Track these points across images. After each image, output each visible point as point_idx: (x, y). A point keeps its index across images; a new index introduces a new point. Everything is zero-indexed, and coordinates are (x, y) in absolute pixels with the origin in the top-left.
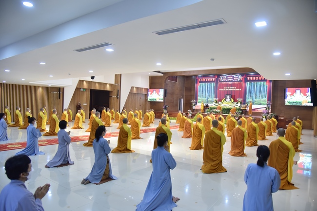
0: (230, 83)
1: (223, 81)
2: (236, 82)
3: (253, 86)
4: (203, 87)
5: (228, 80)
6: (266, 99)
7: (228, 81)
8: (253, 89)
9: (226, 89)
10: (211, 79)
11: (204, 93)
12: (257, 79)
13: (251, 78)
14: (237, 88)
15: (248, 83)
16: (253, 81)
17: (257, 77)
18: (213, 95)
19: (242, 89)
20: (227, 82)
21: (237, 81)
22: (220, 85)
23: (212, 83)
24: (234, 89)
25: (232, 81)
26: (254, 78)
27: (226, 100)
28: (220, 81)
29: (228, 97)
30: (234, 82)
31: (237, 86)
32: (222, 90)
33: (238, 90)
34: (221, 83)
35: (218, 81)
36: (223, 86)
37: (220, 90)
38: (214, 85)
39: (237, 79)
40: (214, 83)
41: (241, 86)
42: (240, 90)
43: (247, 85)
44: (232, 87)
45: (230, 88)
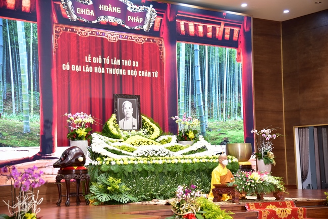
0: (113, 36)
1: (79, 23)
2: (136, 38)
3: (197, 63)
5: (102, 19)
6: (240, 120)
7: (99, 26)
8: (198, 77)
9: (94, 65)
12: (210, 34)
13: (191, 28)
14: (142, 68)
15: (183, 45)
16: (196, 39)
17: (210, 26)
18: (29, 96)
19: (161, 74)
20: (100, 31)
21: (141, 32)
22: (65, 38)
24: (129, 68)
25: (118, 28)
26: (201, 29)
27: (121, 123)
28: (63, 20)
29: (128, 106)
30: (128, 36)
31: (143, 58)
32: (76, 68)
33: (147, 74)
34: (66, 29)
35: (55, 17)
36: (80, 49)
37: (66, 67)
38: (33, 37)
39: (141, 22)
40: (32, 24)
41: (158, 60)
42: (156, 74)
43: (179, 54)
44: (123, 61)
45: (115, 63)
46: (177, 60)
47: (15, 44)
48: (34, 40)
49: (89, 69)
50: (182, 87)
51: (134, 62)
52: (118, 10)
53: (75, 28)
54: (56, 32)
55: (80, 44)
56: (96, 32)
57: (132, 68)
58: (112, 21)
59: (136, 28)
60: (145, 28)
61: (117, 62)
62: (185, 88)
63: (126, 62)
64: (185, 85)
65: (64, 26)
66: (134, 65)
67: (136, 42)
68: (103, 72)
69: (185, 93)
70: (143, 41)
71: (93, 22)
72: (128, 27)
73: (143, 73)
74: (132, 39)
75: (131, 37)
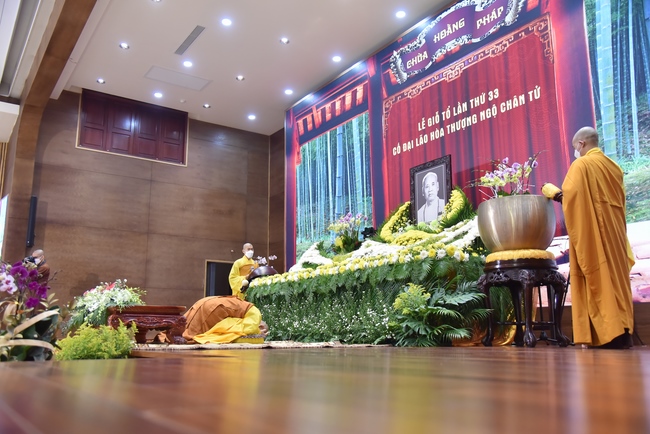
0: (452, 72)
1: (412, 80)
2: (493, 49)
4: (314, 163)
5: (439, 55)
7: (438, 66)
9: (431, 130)
10: (348, 96)
11: (321, 205)
14: (506, 96)
19: (548, 86)
20: (434, 75)
21: (504, 31)
22: (395, 112)
23: (355, 121)
24: (489, 107)
25: (463, 51)
27: (420, 213)
28: (395, 89)
30: (477, 56)
31: (507, 77)
32: (408, 146)
33: (518, 101)
34: (396, 98)
35: (384, 92)
36: (412, 116)
37: (396, 151)
38: (365, 129)
39: (499, 14)
40: (364, 115)
41: (540, 61)
42: (536, 93)
43: (593, 21)
44: (471, 101)
45: (459, 112)
46: (587, 35)
47: (351, 147)
48: (366, 134)
49: (423, 140)
50: (607, 89)
51: (491, 93)
52: (461, 24)
53: (405, 91)
54: (386, 109)
55: (412, 109)
56: (430, 80)
57: (488, 105)
58: (453, 48)
59: (492, 31)
60: (509, 19)
61: (463, 108)
62: (615, 87)
63: (477, 101)
64: (615, 81)
65: (393, 97)
66: (490, 99)
67: (493, 56)
68: (442, 134)
69: (615, 98)
70: (505, 45)
71: (427, 67)
72: (477, 40)
73: (509, 104)
74: (485, 55)
75: (484, 52)
